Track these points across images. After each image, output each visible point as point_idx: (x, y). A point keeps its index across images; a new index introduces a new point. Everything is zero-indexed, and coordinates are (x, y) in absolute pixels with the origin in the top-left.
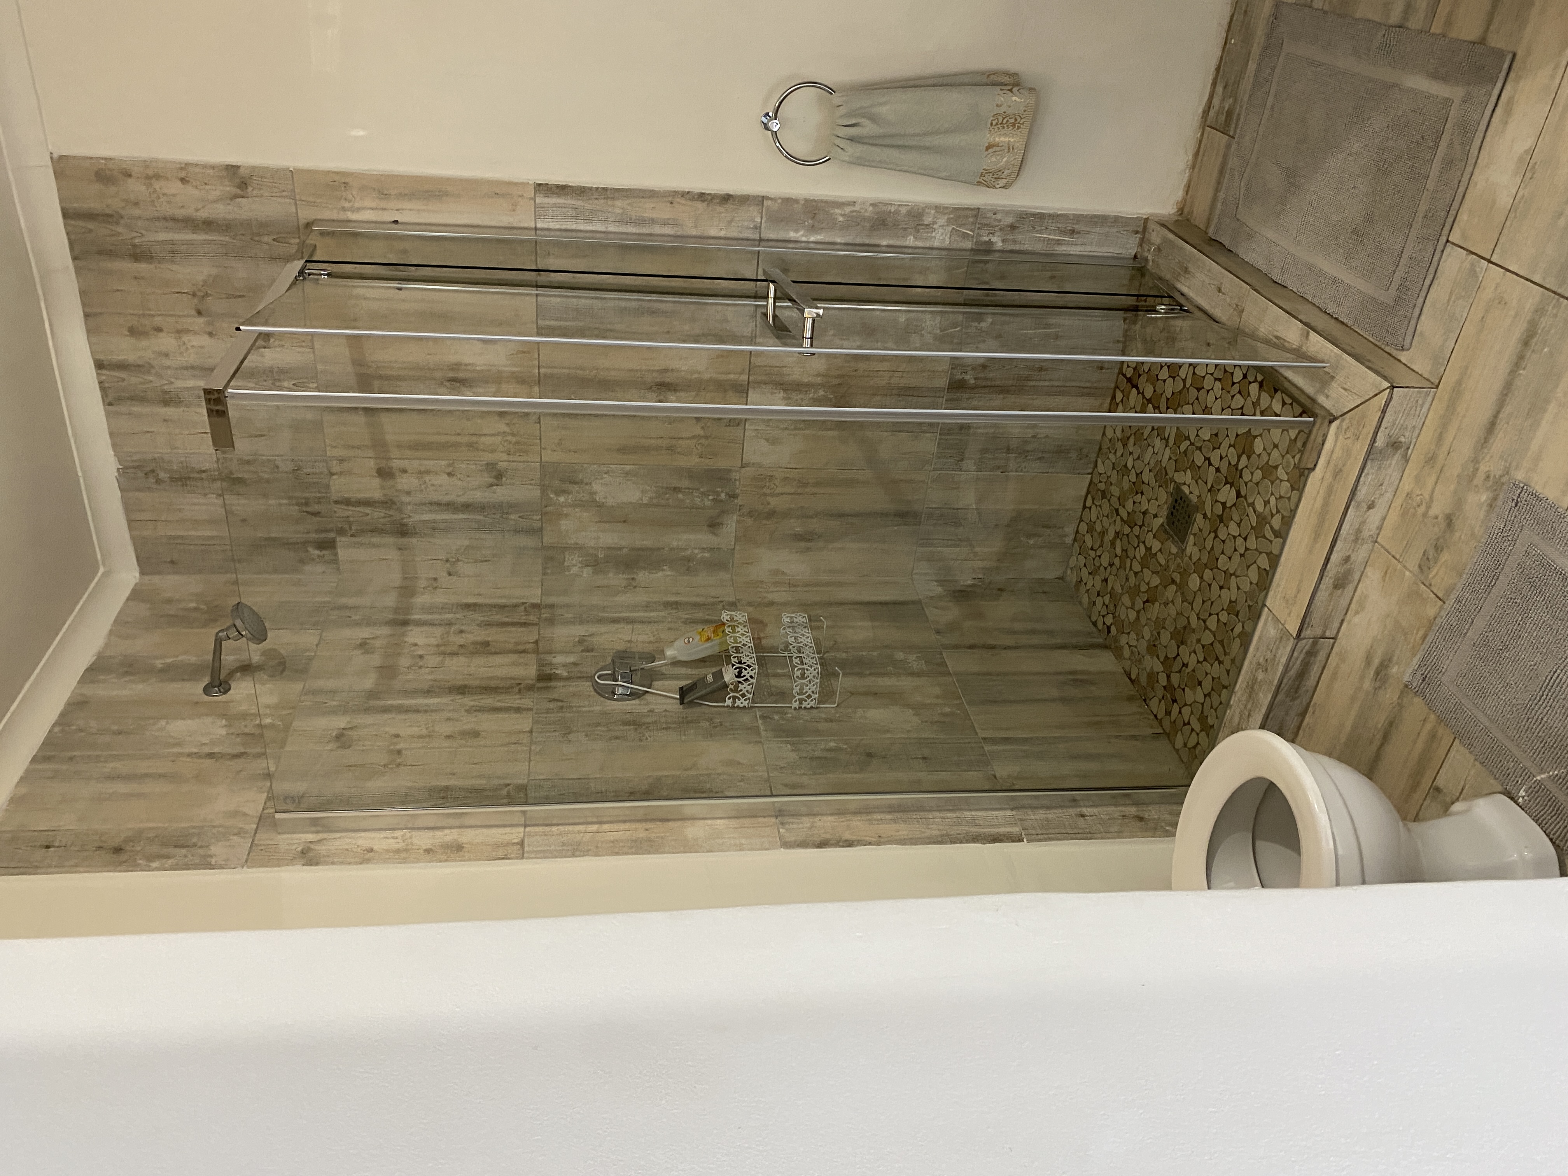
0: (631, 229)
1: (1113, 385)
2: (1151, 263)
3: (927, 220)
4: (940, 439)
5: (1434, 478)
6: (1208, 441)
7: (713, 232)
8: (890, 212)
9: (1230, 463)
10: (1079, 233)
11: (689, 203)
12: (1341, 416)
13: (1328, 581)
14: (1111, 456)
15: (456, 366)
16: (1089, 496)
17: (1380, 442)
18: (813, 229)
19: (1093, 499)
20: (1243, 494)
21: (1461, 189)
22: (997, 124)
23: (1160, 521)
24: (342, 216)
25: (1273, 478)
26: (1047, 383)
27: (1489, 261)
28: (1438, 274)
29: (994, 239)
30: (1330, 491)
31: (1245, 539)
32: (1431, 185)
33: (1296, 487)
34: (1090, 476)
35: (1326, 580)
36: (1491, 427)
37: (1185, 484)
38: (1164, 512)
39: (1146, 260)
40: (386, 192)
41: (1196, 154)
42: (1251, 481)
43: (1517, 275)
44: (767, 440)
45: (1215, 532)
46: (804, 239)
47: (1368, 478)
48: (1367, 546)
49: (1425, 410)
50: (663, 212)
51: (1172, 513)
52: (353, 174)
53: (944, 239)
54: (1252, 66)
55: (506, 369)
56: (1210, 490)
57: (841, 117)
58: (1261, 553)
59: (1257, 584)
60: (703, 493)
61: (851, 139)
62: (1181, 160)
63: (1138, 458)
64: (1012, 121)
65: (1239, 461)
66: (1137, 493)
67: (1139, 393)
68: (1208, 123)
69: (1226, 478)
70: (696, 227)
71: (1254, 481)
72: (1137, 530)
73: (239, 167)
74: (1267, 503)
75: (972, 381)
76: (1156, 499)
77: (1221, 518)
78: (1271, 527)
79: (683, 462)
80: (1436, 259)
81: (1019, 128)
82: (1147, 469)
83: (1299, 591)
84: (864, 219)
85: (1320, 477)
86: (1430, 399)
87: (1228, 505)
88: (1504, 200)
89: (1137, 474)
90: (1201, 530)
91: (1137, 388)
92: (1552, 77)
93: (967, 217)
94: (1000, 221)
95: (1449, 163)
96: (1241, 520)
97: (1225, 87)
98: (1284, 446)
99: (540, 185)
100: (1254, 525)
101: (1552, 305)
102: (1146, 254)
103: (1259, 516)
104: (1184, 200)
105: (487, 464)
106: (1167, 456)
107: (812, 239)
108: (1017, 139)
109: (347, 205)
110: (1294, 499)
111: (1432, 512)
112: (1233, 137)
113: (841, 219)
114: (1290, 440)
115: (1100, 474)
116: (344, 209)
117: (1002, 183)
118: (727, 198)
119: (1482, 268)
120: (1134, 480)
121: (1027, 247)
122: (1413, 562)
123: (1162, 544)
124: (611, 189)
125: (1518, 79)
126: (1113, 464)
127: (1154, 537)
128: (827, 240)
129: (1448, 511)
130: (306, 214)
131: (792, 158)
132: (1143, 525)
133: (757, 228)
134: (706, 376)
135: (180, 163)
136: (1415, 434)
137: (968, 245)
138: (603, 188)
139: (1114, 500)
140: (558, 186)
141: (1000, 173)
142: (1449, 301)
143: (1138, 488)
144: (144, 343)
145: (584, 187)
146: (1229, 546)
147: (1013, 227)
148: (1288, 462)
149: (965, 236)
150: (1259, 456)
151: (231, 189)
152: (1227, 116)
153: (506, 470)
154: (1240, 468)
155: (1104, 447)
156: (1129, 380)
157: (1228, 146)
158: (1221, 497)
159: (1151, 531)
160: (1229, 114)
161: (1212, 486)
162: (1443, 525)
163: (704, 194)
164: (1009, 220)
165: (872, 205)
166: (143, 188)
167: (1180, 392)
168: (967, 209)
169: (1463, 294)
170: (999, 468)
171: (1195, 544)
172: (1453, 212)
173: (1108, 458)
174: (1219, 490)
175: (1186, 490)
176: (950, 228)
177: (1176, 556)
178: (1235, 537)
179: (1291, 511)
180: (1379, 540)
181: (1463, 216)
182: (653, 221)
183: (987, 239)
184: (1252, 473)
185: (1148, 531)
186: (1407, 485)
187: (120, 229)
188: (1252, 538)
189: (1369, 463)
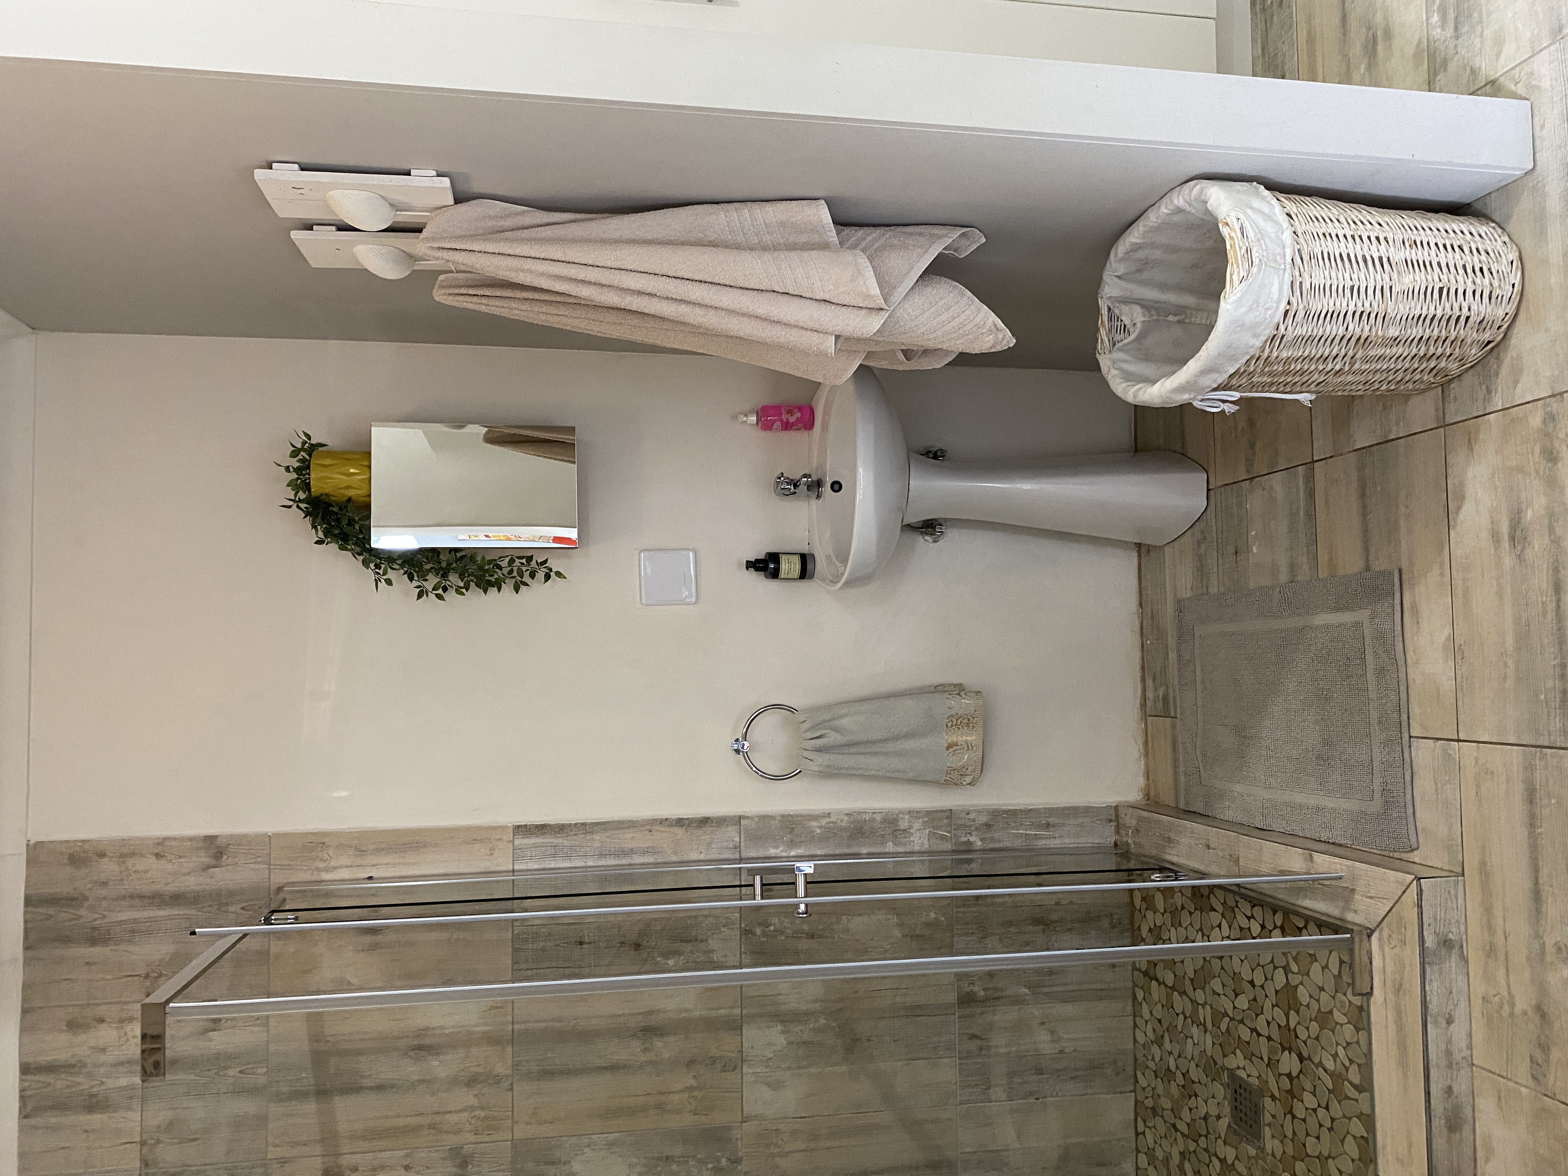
0: (612, 862)
1: (1130, 984)
2: (1133, 846)
3: (903, 825)
4: (960, 1064)
5: (1502, 970)
6: (1249, 1009)
7: (694, 856)
8: (865, 821)
9: (1279, 1026)
10: (1053, 826)
11: (668, 829)
12: (1378, 926)
13: (1439, 1123)
14: (1151, 1064)
15: (423, 1032)
16: (1139, 1119)
17: (1430, 942)
18: (792, 844)
19: (1144, 1121)
20: (1305, 1054)
21: (1403, 688)
22: (952, 726)
23: (1225, 1122)
24: (316, 877)
25: (1331, 1025)
26: (1061, 989)
27: (1458, 741)
28: (1415, 769)
29: (972, 839)
30: (1399, 1013)
31: (1327, 1108)
32: (1373, 695)
33: (1361, 1026)
34: (1133, 1094)
35: (1435, 1122)
36: (1537, 895)
37: (1239, 1068)
38: (1227, 1110)
39: (1128, 844)
40: (362, 848)
41: (1146, 743)
42: (1309, 1037)
43: (1491, 743)
44: (768, 1084)
45: (1291, 1112)
46: (784, 854)
47: (1433, 988)
48: (1465, 1072)
49: (1460, 901)
50: (641, 840)
51: (1236, 1107)
52: (330, 833)
53: (923, 843)
54: (1173, 656)
55: (477, 1029)
56: (1268, 1065)
57: (806, 731)
58: (1350, 1119)
59: (1360, 1159)
60: (701, 1161)
61: (819, 750)
62: (1134, 749)
63: (1179, 1056)
64: (966, 721)
65: (1288, 1020)
66: (1190, 1097)
67: (1159, 984)
68: (1148, 713)
69: (1281, 1044)
70: (675, 853)
71: (1313, 1036)
72: (1202, 1142)
73: (216, 837)
74: (1335, 1056)
75: (982, 993)
76: (1213, 1097)
77: (1290, 1092)
78: (1351, 1083)
79: (674, 1122)
80: (1406, 755)
81: (973, 727)
82: (1193, 1064)
83: (1410, 1146)
84: (842, 829)
85: (1381, 1000)
86: (1461, 887)
87: (1294, 1074)
88: (1447, 685)
89: (1184, 1075)
90: (1274, 1116)
91: (1157, 980)
92: (1442, 575)
93: (941, 819)
94: (974, 820)
95: (1381, 672)
96: (1315, 1087)
97: (1154, 680)
98: (1330, 986)
99: (519, 826)
100: (1331, 1087)
101: (1537, 758)
102: (1125, 839)
103: (1331, 1074)
104: (1147, 786)
105: (451, 1149)
106: (1209, 1042)
107: (793, 853)
108: (974, 738)
109: (322, 865)
110: (1363, 1042)
111: (1518, 1010)
112: (1176, 718)
113: (818, 831)
114: (1334, 976)
115: (1144, 1089)
116: (318, 869)
117: (968, 779)
118: (704, 822)
119: (1454, 750)
120: (1183, 1083)
121: (1007, 844)
122: (1523, 1073)
123: (1236, 1149)
124: (590, 824)
125: (1412, 586)
126: (1155, 1072)
127: (1225, 1143)
128: (807, 853)
129: (1534, 1002)
130: (278, 879)
131: (764, 775)
132: (1208, 1132)
133: (737, 848)
134: (696, 1014)
135: (158, 838)
136: (1462, 929)
137: (948, 846)
138: (582, 824)
139: (1168, 1114)
140: (537, 826)
141: (964, 770)
142: (1436, 789)
143: (1189, 1091)
144: (82, 1037)
145: (563, 825)
146: (1312, 1122)
147: (988, 826)
148: (1341, 1002)
149: (943, 838)
150: (1308, 1006)
151: (206, 860)
152: (1164, 702)
153: (472, 1155)
154: (1292, 1027)
155: (1139, 1055)
156: (1146, 973)
157: (1174, 726)
158: (1284, 1068)
159: (1220, 1137)
160: (1165, 699)
161: (1269, 1059)
162: (1537, 1020)
163: (682, 819)
164: (984, 819)
165: (846, 814)
166: (116, 868)
167: (1202, 968)
168: (940, 811)
169: (1447, 778)
170: (1031, 1093)
171: (1273, 1137)
172: (1404, 710)
173: (1147, 1067)
174: (1278, 1061)
175: (1242, 1074)
176: (927, 832)
177: (1256, 1158)
178: (1315, 1110)
179: (1365, 1055)
180: (1475, 1062)
181: (1415, 710)
182: (632, 851)
183: (966, 839)
184: (1307, 1029)
185: (1216, 1139)
186: (1478, 988)
187: (82, 912)
188: (1334, 1104)
189: (1427, 968)
